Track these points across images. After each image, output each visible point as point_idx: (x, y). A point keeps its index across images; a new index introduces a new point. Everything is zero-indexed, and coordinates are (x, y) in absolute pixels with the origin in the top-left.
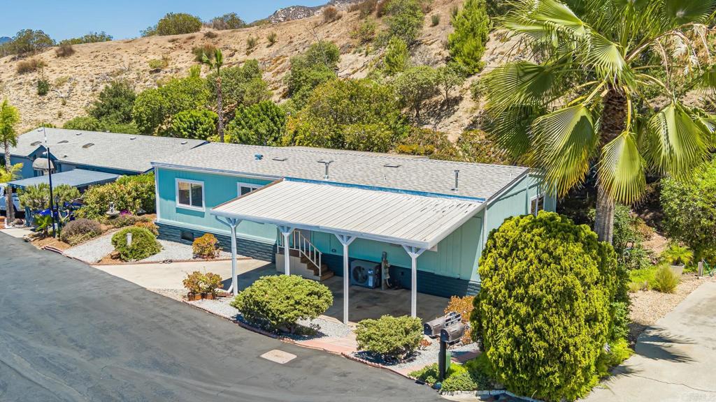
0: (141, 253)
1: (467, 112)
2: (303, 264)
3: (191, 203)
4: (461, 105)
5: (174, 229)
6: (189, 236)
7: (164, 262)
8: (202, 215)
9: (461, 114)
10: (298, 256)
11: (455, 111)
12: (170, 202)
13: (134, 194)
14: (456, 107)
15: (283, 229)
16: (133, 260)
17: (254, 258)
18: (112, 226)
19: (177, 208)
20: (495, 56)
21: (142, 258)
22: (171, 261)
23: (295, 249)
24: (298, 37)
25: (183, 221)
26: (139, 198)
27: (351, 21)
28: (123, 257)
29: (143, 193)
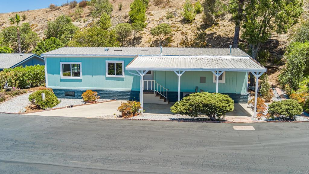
0: (52, 103)
1: (146, 42)
2: (157, 97)
3: (71, 75)
4: (143, 39)
5: (60, 91)
6: (71, 93)
7: (68, 107)
8: (80, 81)
9: (144, 43)
10: (154, 93)
11: (140, 42)
12: (56, 76)
13: (15, 78)
14: (140, 41)
15: (178, 73)
16: (48, 108)
17: (117, 100)
18: (9, 95)
19: (61, 79)
20: (150, 21)
21: (53, 106)
22: (72, 106)
23: (151, 90)
24: (38, 17)
25: (65, 86)
26: (18, 80)
27: (66, 10)
28: (41, 107)
29: (20, 77)
